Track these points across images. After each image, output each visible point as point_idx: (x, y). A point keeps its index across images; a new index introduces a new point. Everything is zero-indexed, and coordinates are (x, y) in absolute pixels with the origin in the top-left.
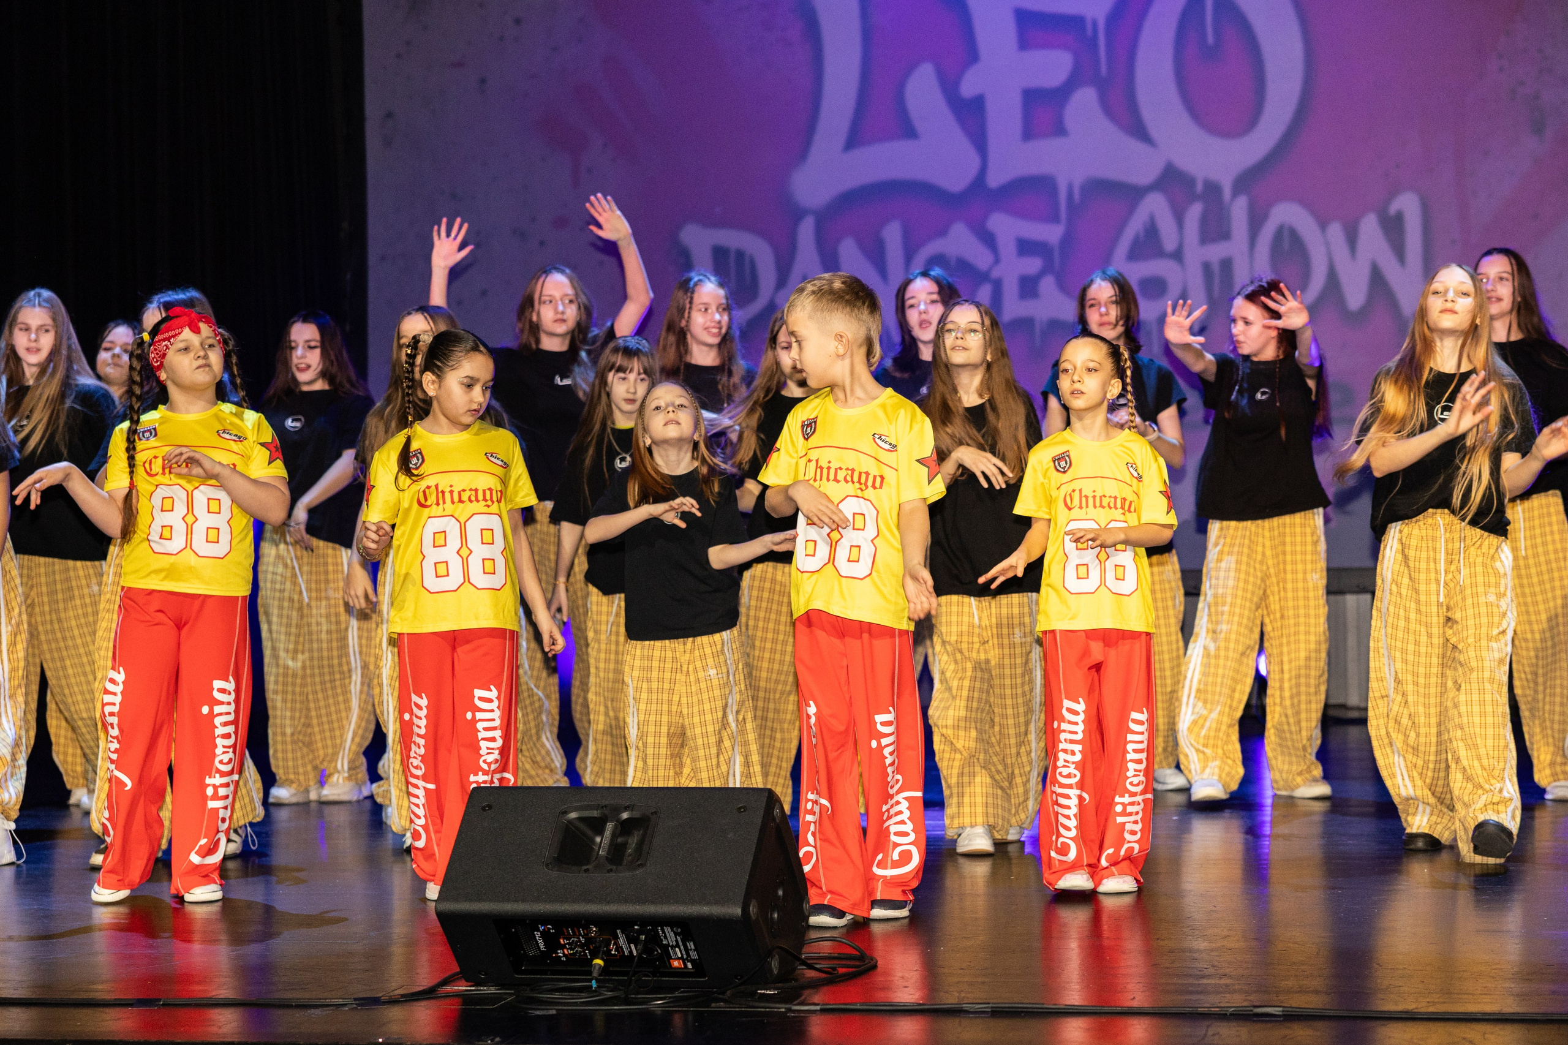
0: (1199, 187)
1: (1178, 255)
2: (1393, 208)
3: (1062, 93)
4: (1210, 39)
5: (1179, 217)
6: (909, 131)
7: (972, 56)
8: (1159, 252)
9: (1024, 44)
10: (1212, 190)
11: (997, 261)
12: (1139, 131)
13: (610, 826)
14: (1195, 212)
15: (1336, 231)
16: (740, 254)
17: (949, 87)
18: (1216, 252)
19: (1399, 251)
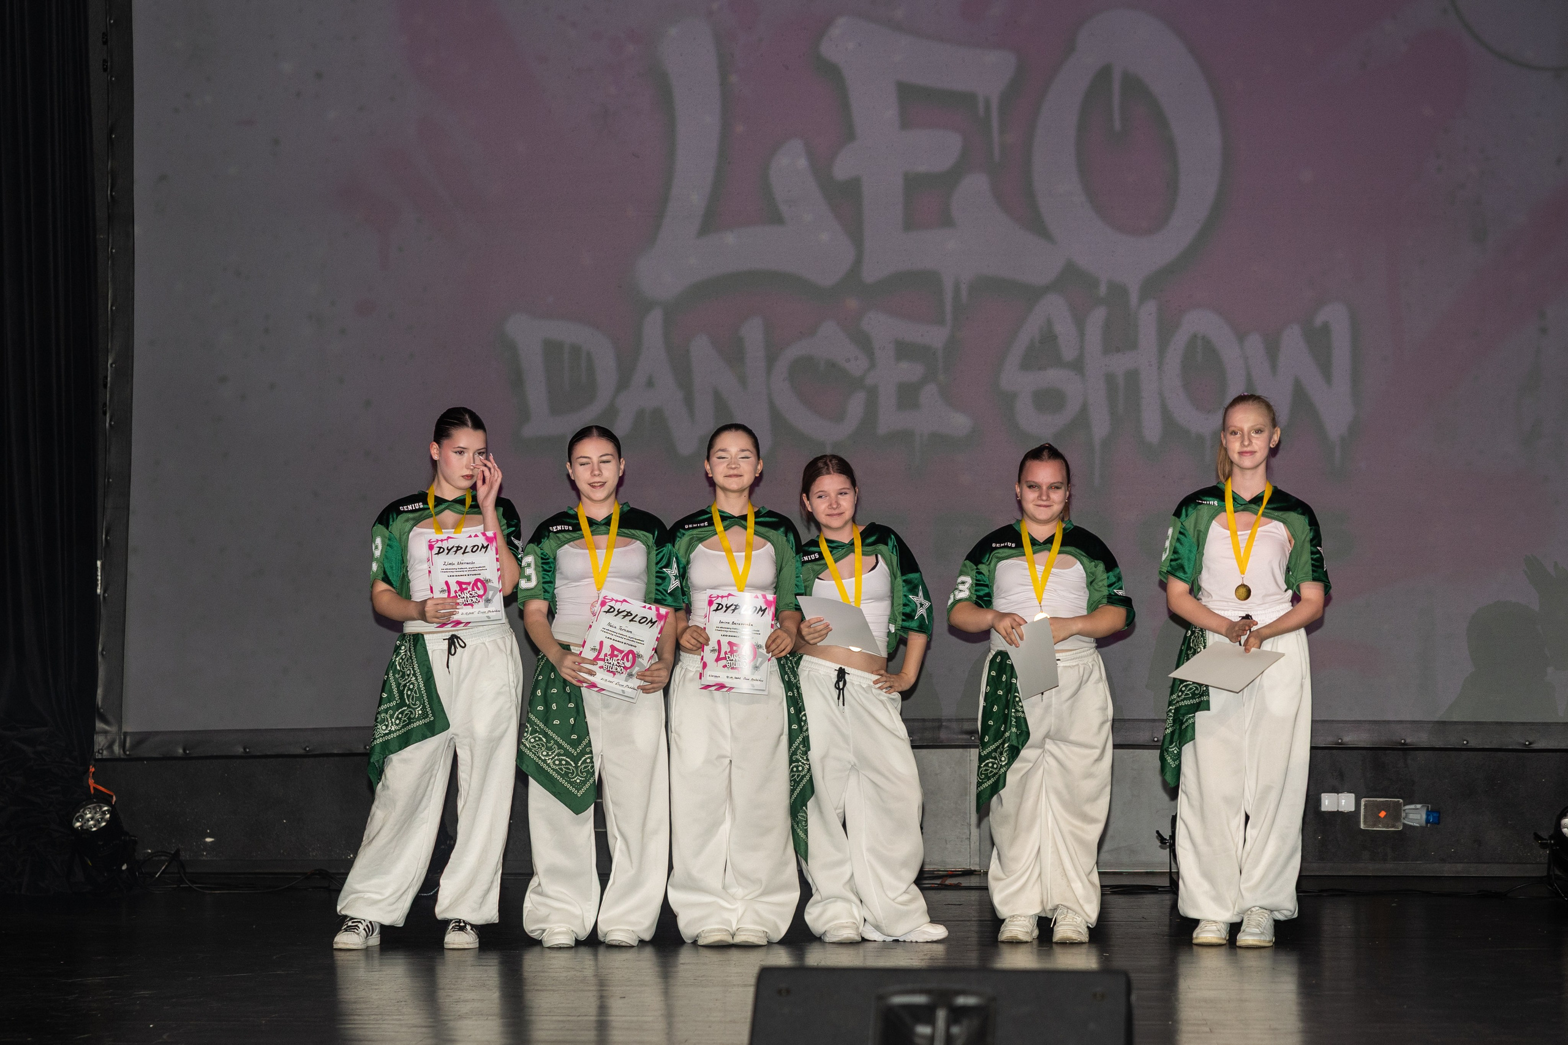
0: (1103, 290)
1: (1078, 366)
2: (1319, 320)
3: (949, 180)
4: (1117, 125)
5: (1080, 323)
6: (776, 218)
7: (850, 135)
8: (1057, 361)
9: (906, 122)
10: (1118, 292)
11: (873, 365)
12: (1036, 225)
13: (941, 1015)
14: (1098, 316)
15: (1255, 343)
16: (576, 350)
17: (821, 170)
18: (1120, 363)
19: (1325, 368)
